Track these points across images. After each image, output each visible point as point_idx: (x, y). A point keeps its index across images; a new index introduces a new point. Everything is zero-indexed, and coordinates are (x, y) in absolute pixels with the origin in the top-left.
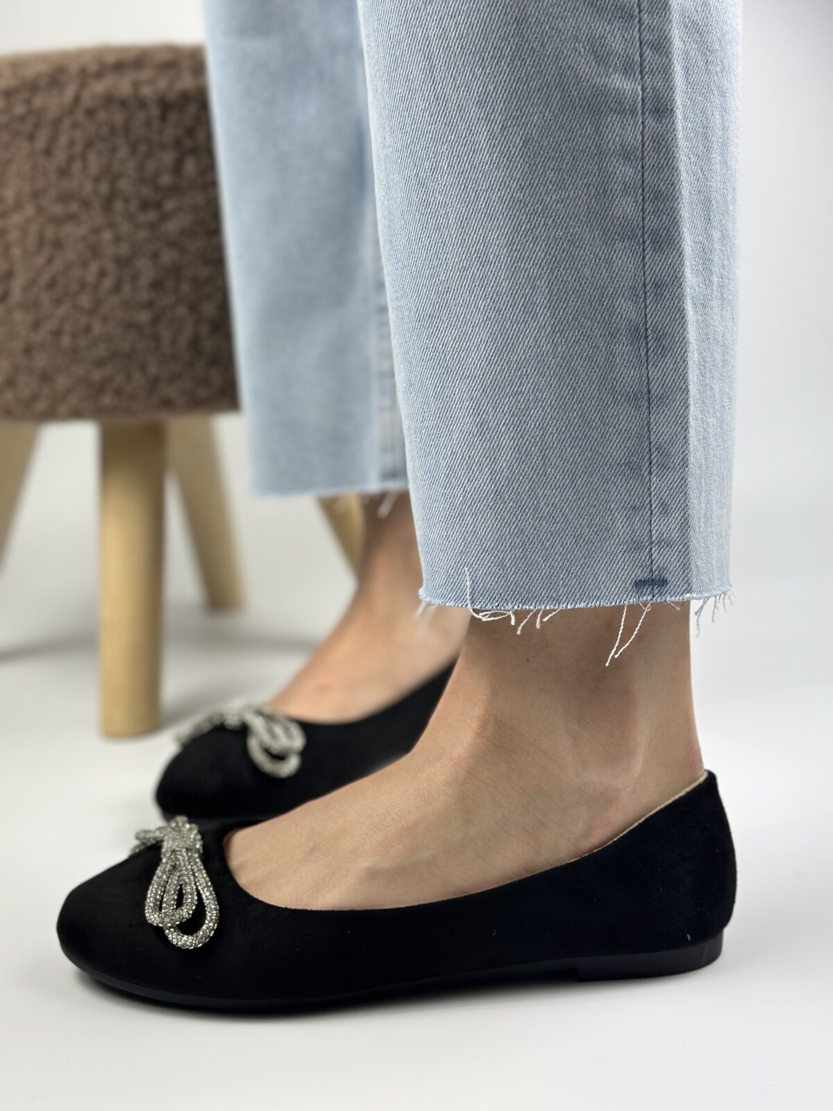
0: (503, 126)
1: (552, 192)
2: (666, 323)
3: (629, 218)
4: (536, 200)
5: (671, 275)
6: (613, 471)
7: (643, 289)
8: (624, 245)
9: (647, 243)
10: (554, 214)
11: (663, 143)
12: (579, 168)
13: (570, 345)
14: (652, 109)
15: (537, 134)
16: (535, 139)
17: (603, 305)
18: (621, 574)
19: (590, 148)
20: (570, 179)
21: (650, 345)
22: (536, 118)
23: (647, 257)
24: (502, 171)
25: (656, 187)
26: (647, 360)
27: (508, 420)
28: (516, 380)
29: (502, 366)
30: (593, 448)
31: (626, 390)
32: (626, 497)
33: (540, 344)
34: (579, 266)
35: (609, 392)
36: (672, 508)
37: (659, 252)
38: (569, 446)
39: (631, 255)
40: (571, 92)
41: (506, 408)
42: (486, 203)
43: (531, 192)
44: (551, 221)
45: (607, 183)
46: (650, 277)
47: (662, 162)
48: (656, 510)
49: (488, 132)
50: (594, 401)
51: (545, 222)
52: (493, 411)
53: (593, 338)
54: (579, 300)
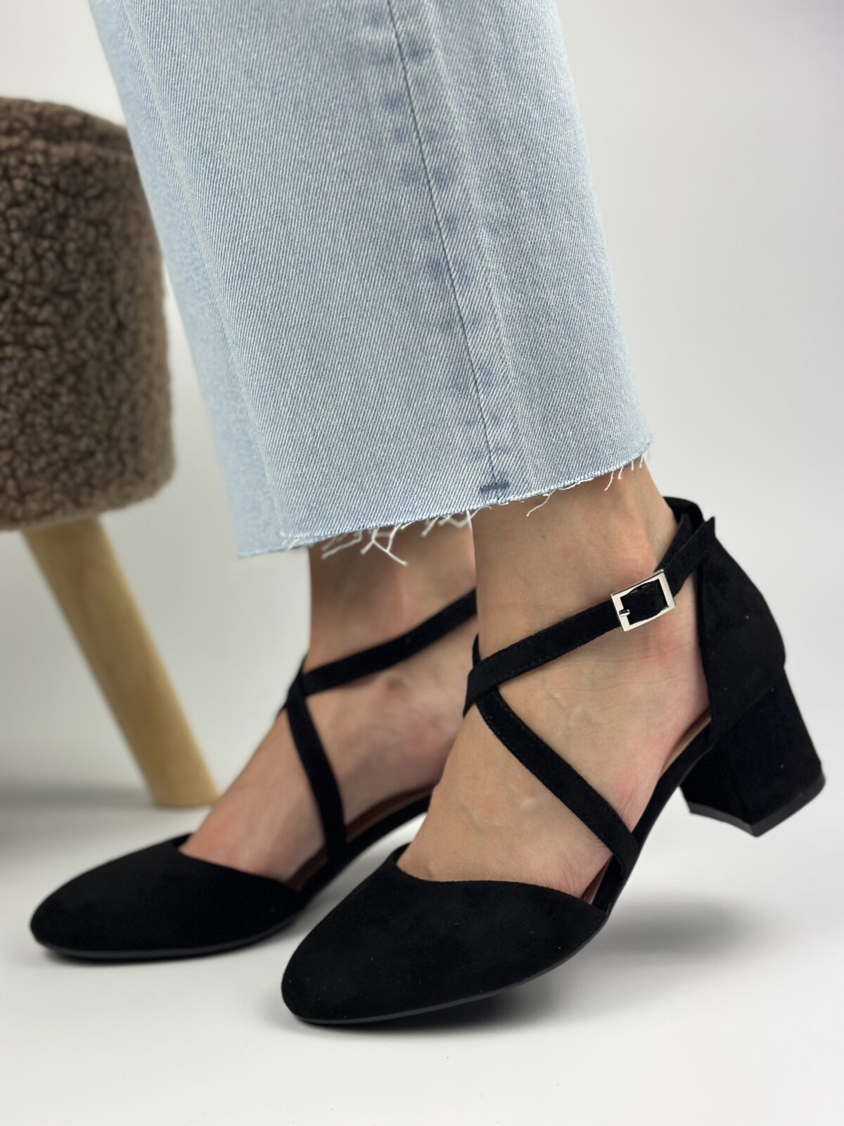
0: (272, 92)
1: (330, 150)
2: (464, 254)
3: (409, 162)
4: (317, 160)
5: (460, 210)
6: (443, 394)
7: (437, 226)
8: (410, 188)
9: (432, 183)
10: (337, 171)
11: (428, 84)
12: (351, 122)
14: (410, 54)
15: (305, 96)
16: (304, 101)
17: (401, 247)
18: (467, 483)
19: (358, 102)
20: (345, 135)
21: (453, 277)
22: (301, 81)
23: (435, 196)
24: (281, 136)
25: (430, 128)
26: (454, 291)
28: (340, 323)
29: (324, 312)
31: (439, 322)
32: (459, 415)
34: (371, 216)
35: (423, 325)
36: (502, 420)
37: (445, 188)
39: (418, 196)
40: (328, 51)
42: (274, 166)
43: (312, 152)
44: (335, 177)
45: (380, 133)
46: (441, 214)
47: (430, 102)
48: (489, 422)
49: (261, 99)
50: (411, 337)
51: (330, 179)
54: (378, 247)
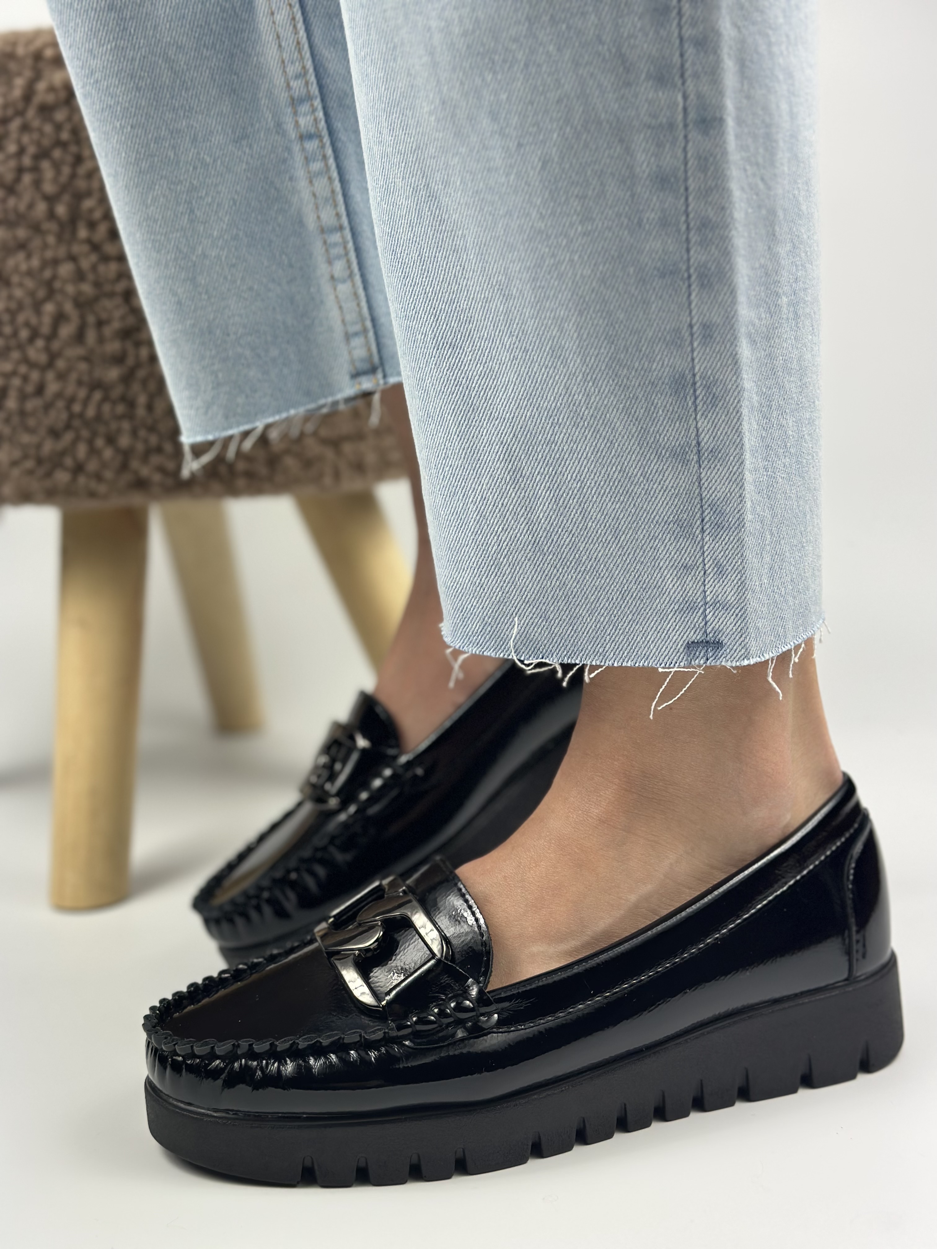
2: (716, 369)
5: (722, 314)
7: (689, 330)
8: (664, 282)
9: (694, 277)
11: (711, 160)
13: (604, 396)
14: (696, 121)
17: (641, 351)
18: (673, 634)
23: (694, 294)
25: (703, 212)
27: (542, 469)
30: (637, 504)
31: (671, 443)
32: (676, 556)
33: (571, 392)
35: (651, 447)
36: (727, 569)
37: (708, 287)
38: (610, 501)
39: (674, 291)
41: (540, 456)
45: (642, 211)
46: (696, 317)
47: (709, 183)
48: (710, 570)
50: (634, 456)
52: (527, 458)
53: (631, 388)
54: (613, 346)
